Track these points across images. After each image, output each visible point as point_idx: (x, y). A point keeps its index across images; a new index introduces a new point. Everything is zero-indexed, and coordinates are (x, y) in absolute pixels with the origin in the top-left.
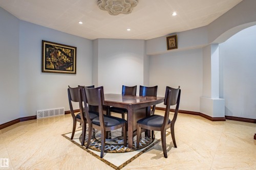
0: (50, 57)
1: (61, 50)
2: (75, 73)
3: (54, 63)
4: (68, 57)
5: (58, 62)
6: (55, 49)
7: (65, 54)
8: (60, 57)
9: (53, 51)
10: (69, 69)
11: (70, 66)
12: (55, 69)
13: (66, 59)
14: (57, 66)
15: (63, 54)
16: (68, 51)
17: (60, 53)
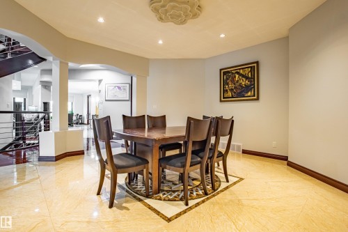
0: (228, 84)
1: (238, 73)
2: (258, 99)
3: (232, 90)
4: (247, 78)
5: (235, 88)
6: (233, 73)
7: (243, 76)
8: (238, 81)
9: (230, 76)
10: (249, 94)
11: (251, 90)
12: (233, 97)
13: (244, 82)
14: (235, 93)
15: (241, 77)
16: (247, 72)
17: (237, 76)
